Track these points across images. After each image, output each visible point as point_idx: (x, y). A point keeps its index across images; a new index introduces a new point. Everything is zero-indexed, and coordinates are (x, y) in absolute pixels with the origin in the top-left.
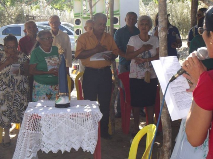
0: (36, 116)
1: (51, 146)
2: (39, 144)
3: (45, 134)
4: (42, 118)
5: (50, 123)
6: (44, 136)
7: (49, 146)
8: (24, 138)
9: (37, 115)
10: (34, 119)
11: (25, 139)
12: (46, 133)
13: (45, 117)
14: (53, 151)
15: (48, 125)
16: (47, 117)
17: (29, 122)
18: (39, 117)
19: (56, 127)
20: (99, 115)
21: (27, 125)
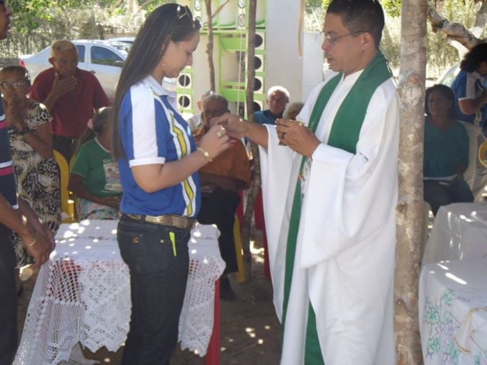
0: (70, 266)
1: (103, 335)
2: (75, 331)
3: (90, 309)
4: (84, 271)
5: (101, 282)
6: (87, 312)
7: (99, 336)
8: (40, 314)
9: (72, 264)
10: (64, 273)
11: (42, 316)
12: (92, 306)
13: (89, 268)
14: (107, 348)
15: (96, 288)
16: (95, 269)
17: (52, 277)
18: (76, 269)
19: (116, 293)
20: (217, 267)
21: (49, 286)
